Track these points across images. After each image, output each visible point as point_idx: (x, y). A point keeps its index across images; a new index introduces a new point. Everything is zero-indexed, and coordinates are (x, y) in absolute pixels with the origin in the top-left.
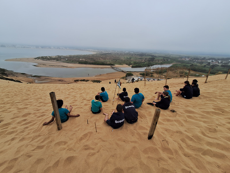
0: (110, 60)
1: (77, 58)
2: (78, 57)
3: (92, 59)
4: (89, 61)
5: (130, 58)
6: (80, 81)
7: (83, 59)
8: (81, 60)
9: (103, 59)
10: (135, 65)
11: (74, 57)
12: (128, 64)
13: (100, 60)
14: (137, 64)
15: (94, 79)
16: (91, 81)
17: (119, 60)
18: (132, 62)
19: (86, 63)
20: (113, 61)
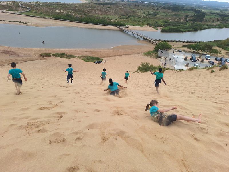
0: (117, 16)
1: (50, 9)
2: (53, 6)
3: (80, 11)
4: (75, 14)
5: (155, 15)
6: (53, 55)
7: (62, 11)
8: (57, 11)
9: (102, 12)
10: (168, 28)
11: (44, 5)
12: (153, 25)
13: (96, 15)
14: (170, 25)
15: (85, 54)
16: (80, 57)
17: (133, 16)
18: (160, 22)
19: (67, 18)
20: (123, 18)
